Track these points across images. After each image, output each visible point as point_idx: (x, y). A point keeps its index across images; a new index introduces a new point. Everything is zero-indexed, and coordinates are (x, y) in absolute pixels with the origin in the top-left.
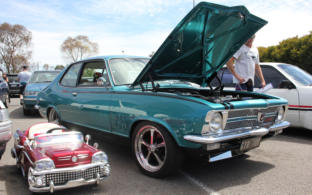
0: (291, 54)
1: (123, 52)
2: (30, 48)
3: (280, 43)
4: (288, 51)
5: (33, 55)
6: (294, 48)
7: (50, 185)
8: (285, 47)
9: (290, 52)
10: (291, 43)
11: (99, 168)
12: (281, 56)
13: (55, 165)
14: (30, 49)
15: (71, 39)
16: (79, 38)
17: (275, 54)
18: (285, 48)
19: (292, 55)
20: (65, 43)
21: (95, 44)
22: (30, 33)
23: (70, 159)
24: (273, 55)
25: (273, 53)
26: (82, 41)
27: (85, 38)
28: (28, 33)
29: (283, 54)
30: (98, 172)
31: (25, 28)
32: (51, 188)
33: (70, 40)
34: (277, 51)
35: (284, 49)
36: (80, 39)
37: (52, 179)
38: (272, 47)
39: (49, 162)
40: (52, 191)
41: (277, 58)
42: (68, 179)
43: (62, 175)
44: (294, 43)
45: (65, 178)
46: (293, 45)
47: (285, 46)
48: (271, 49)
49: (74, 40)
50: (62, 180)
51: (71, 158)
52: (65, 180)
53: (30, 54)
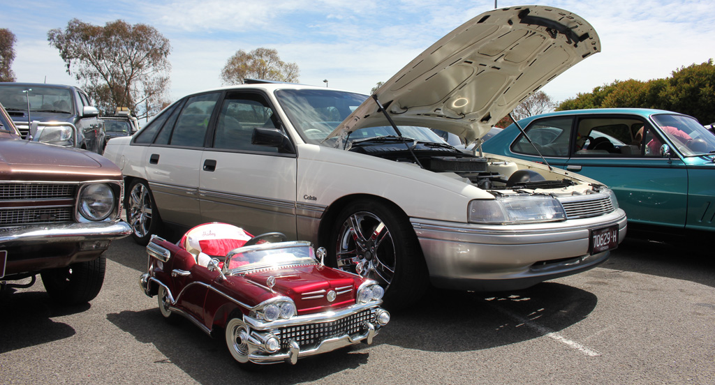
0: (702, 95)
1: (325, 81)
2: (164, 71)
3: (674, 73)
4: (694, 91)
5: (167, 86)
6: (707, 85)
7: (289, 349)
8: (688, 82)
9: (699, 92)
10: (700, 75)
11: (368, 313)
12: (680, 99)
13: (297, 309)
14: (162, 74)
15: (243, 55)
16: (259, 53)
17: (666, 95)
18: (688, 85)
19: (703, 98)
20: (233, 63)
21: (290, 66)
22: (166, 41)
23: (322, 296)
24: (663, 97)
25: (662, 94)
26: (265, 59)
27: (271, 54)
28: (162, 42)
29: (684, 96)
30: (366, 320)
31: (156, 32)
32: (292, 354)
33: (241, 57)
34: (671, 89)
35: (686, 85)
36: (261, 56)
37: (291, 337)
38: (660, 81)
39: (287, 302)
40: (294, 361)
41: (671, 104)
42: (320, 337)
43: (310, 329)
44: (707, 75)
45: (315, 334)
46: (704, 79)
47: (687, 80)
48: (657, 86)
49: (249, 57)
50: (310, 339)
51: (325, 294)
52: (314, 338)
53: (163, 83)
